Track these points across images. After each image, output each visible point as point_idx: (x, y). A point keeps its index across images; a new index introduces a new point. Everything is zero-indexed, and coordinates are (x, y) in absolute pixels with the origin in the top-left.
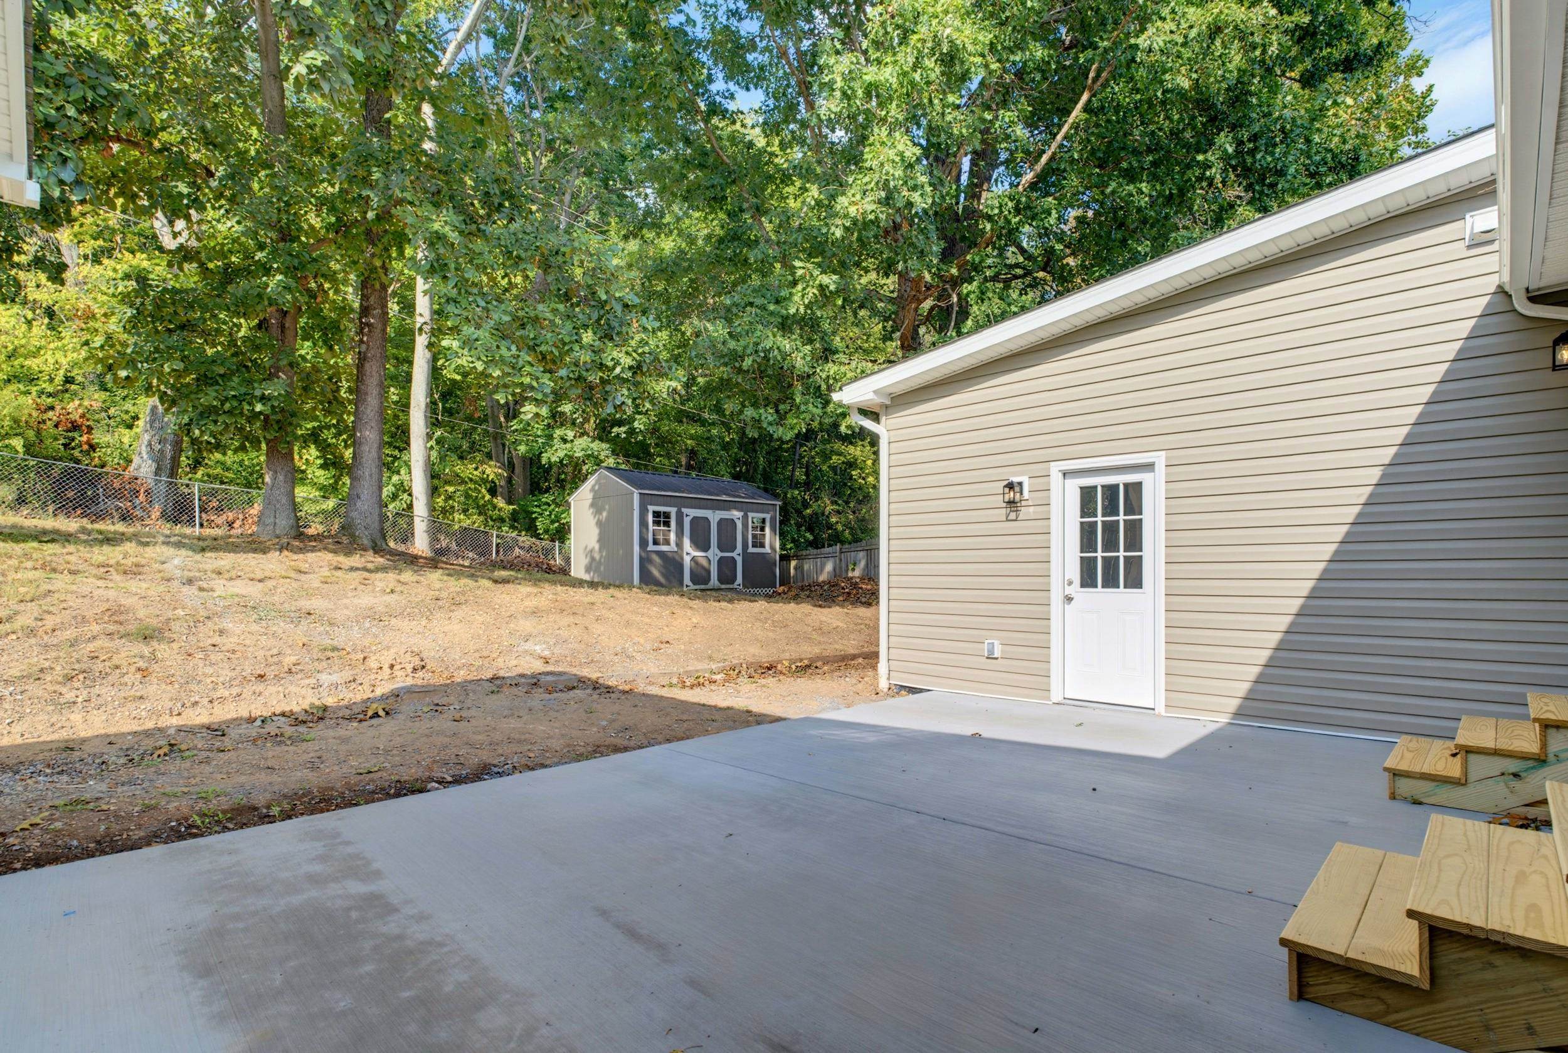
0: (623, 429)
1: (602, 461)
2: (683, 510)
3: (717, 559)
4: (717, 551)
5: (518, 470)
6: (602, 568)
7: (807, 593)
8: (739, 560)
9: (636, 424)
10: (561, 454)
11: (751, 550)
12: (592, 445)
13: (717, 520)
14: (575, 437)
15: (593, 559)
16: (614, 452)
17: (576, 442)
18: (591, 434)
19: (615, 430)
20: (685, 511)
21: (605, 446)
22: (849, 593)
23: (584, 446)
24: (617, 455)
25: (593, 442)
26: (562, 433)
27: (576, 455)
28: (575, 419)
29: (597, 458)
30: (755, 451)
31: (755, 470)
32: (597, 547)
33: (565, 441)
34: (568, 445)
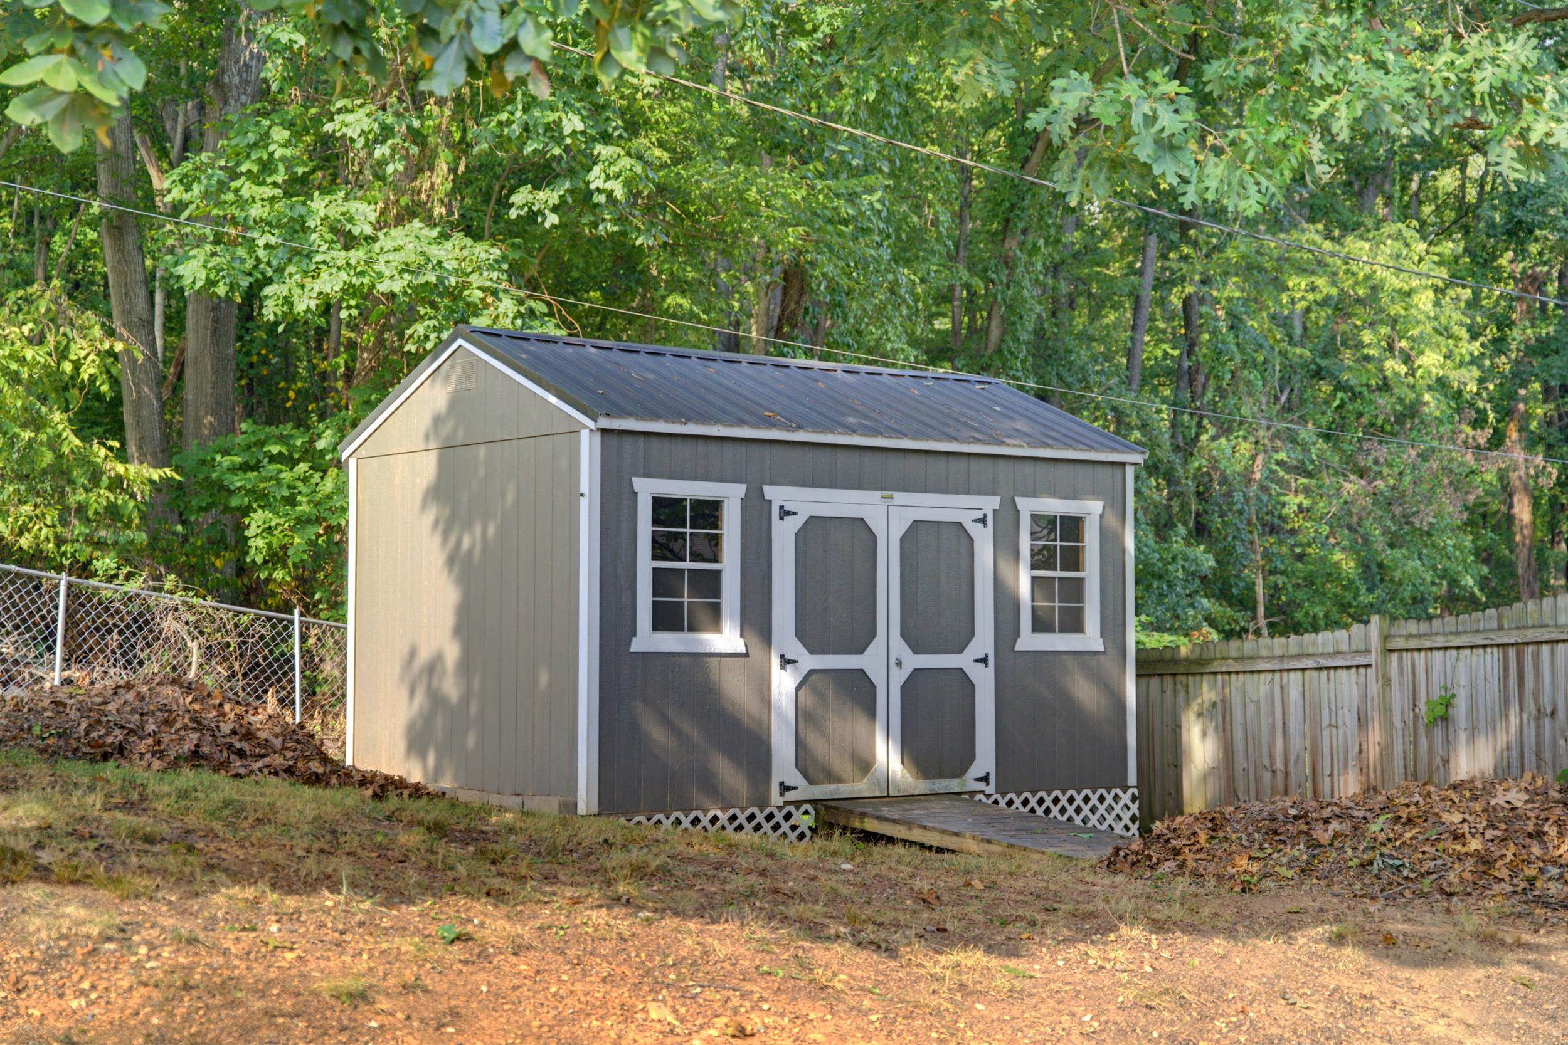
0: (548, 197)
1: (475, 310)
2: (770, 492)
3: (899, 677)
4: (900, 647)
5: (195, 338)
6: (471, 740)
7: (1299, 851)
8: (984, 681)
9: (596, 178)
10: (330, 283)
11: (1029, 641)
12: (435, 252)
13: (898, 530)
14: (379, 226)
15: (436, 699)
16: (515, 272)
17: (385, 242)
18: (439, 210)
19: (521, 197)
20: (777, 494)
21: (486, 252)
22: (1486, 861)
23: (409, 255)
24: (532, 285)
25: (445, 236)
26: (334, 212)
27: (383, 287)
28: (383, 163)
29: (456, 295)
30: (1008, 263)
31: (1008, 328)
32: (452, 653)
33: (349, 241)
34: (357, 255)
